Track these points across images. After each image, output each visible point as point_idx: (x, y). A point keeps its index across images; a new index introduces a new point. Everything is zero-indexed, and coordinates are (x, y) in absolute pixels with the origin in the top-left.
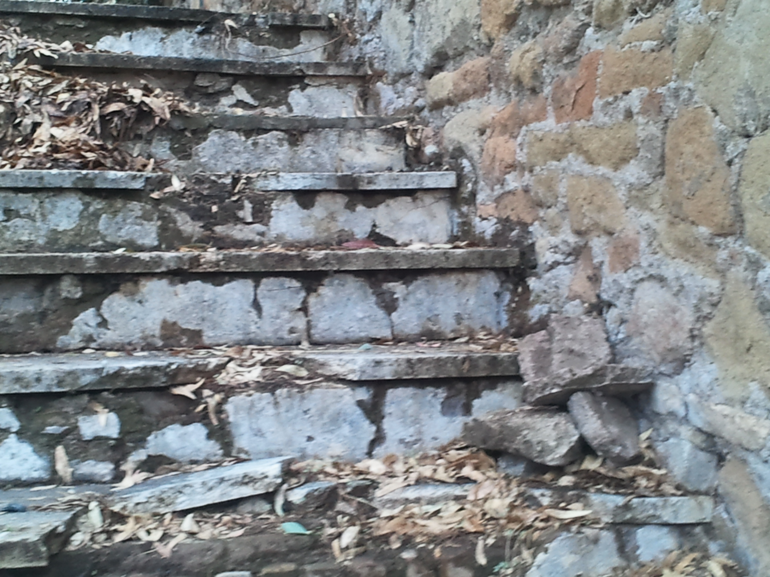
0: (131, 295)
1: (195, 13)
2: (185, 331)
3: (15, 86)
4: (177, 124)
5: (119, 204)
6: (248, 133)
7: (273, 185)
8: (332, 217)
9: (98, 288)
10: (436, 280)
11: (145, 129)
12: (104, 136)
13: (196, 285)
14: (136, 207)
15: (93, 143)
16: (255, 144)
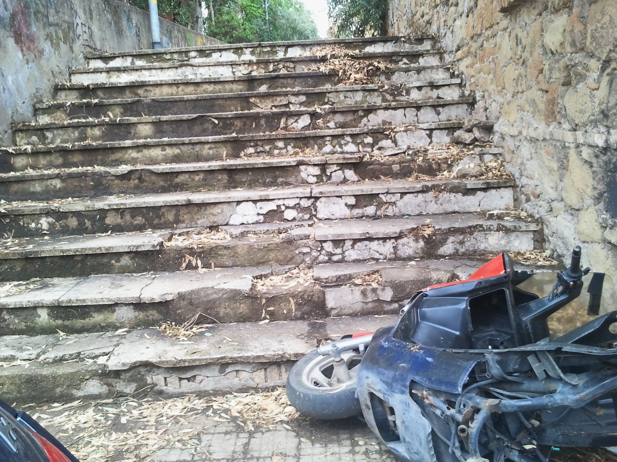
0: (375, 114)
1: (392, 37)
2: (387, 122)
3: (345, 64)
4: (387, 71)
5: (372, 93)
6: (406, 72)
7: (411, 85)
8: (427, 93)
9: (367, 112)
10: (450, 106)
11: (378, 73)
12: (368, 76)
13: (390, 111)
14: (376, 93)
15: (365, 78)
16: (408, 75)
